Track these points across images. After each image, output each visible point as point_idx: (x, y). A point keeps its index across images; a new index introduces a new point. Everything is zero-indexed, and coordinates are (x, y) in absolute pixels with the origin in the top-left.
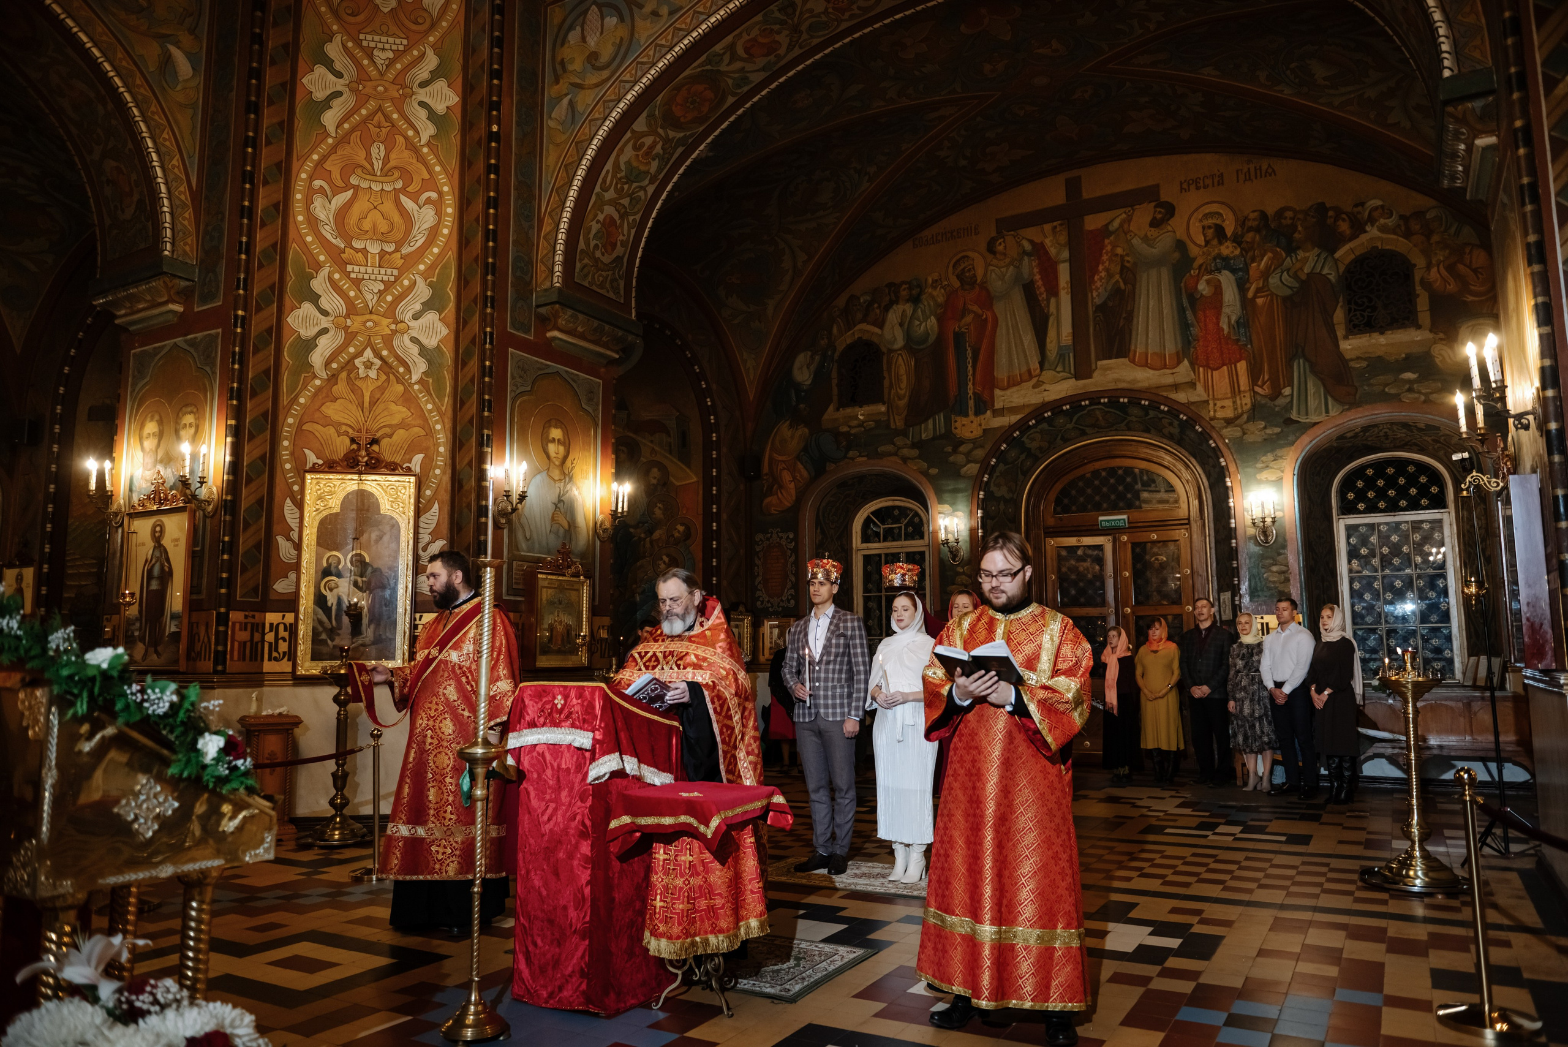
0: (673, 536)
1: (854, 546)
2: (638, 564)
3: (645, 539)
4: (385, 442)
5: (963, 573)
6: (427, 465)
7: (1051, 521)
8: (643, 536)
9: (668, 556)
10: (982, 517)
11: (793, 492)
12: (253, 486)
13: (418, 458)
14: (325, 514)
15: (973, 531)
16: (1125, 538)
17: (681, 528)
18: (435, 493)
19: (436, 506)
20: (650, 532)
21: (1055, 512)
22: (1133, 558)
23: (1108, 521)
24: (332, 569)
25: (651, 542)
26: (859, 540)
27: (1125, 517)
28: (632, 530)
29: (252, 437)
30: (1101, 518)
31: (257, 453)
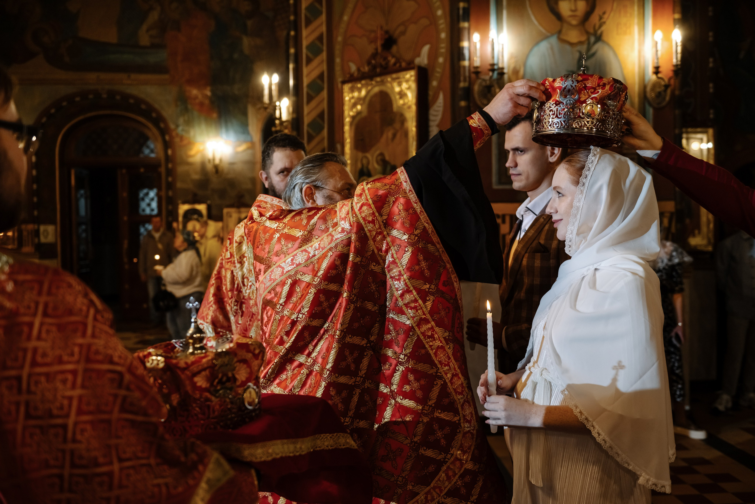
4: (402, 40)
6: (433, 55)
12: (313, 103)
13: (426, 49)
14: (358, 119)
18: (439, 83)
19: (441, 96)
24: (365, 170)
29: (309, 61)
31: (315, 74)
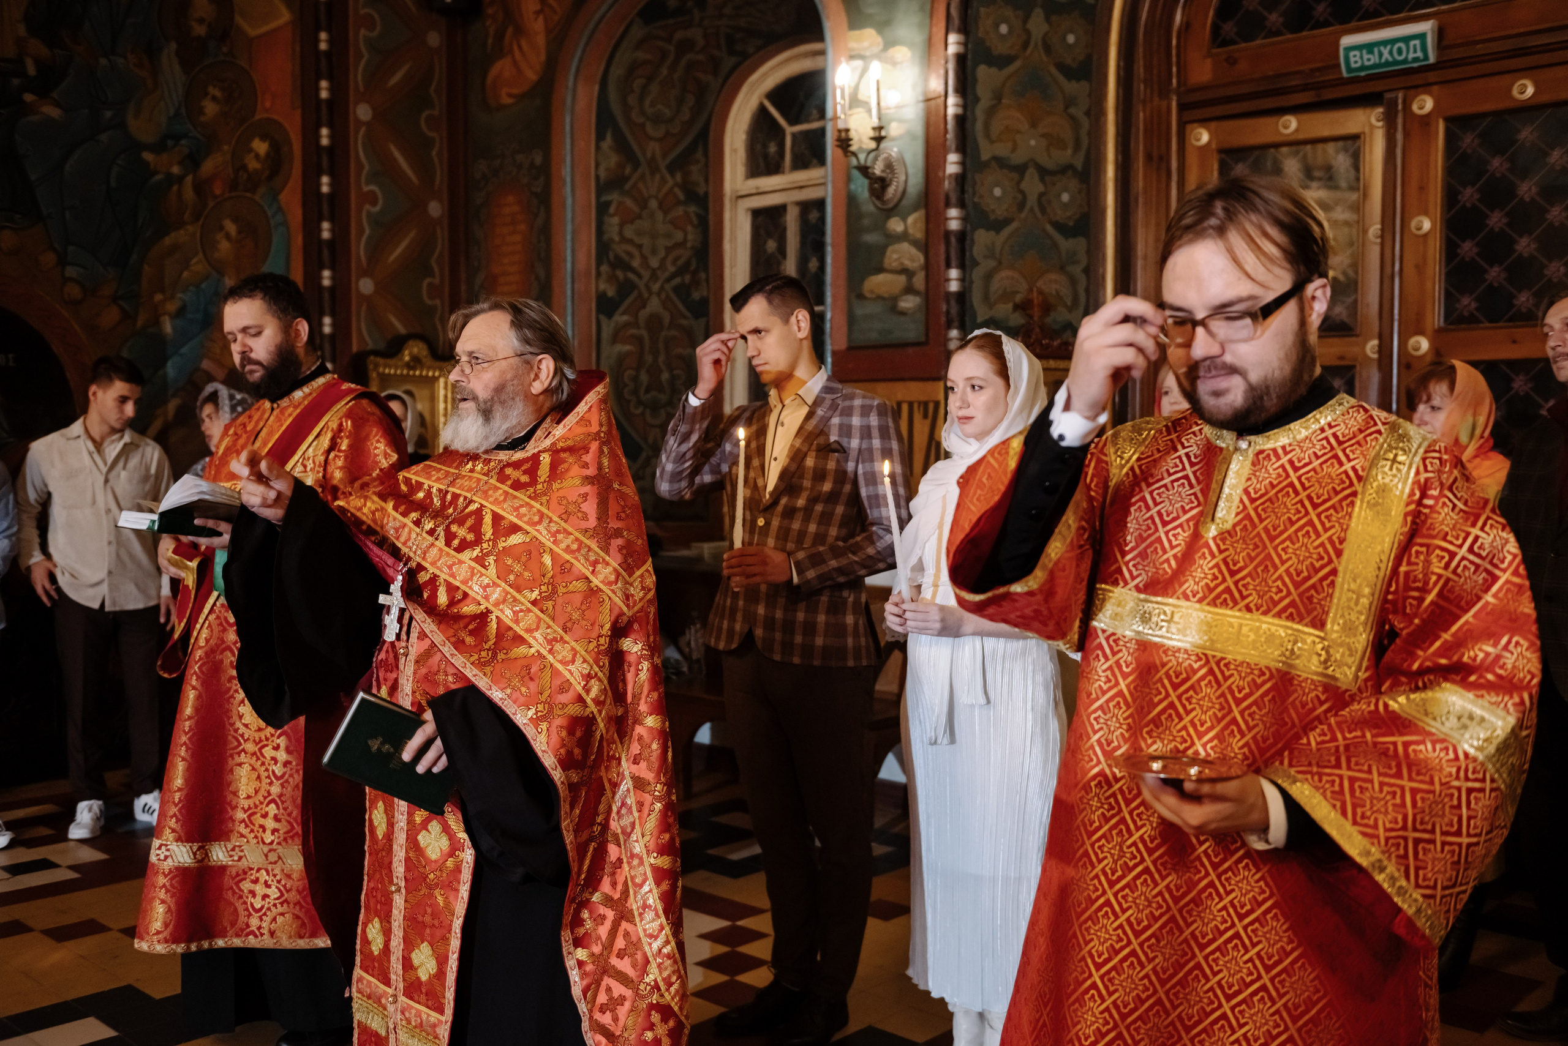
0: (244, 167)
1: (728, 187)
2: (167, 241)
3: (180, 179)
5: (904, 237)
7: (1202, 71)
8: (176, 170)
9: (235, 220)
10: (961, 59)
11: (541, 40)
15: (931, 106)
16: (1425, 104)
17: (261, 147)
20: (193, 161)
21: (1218, 39)
22: (1450, 171)
23: (1369, 47)
25: (198, 188)
26: (741, 170)
27: (1426, 27)
28: (147, 156)
30: (1347, 41)
